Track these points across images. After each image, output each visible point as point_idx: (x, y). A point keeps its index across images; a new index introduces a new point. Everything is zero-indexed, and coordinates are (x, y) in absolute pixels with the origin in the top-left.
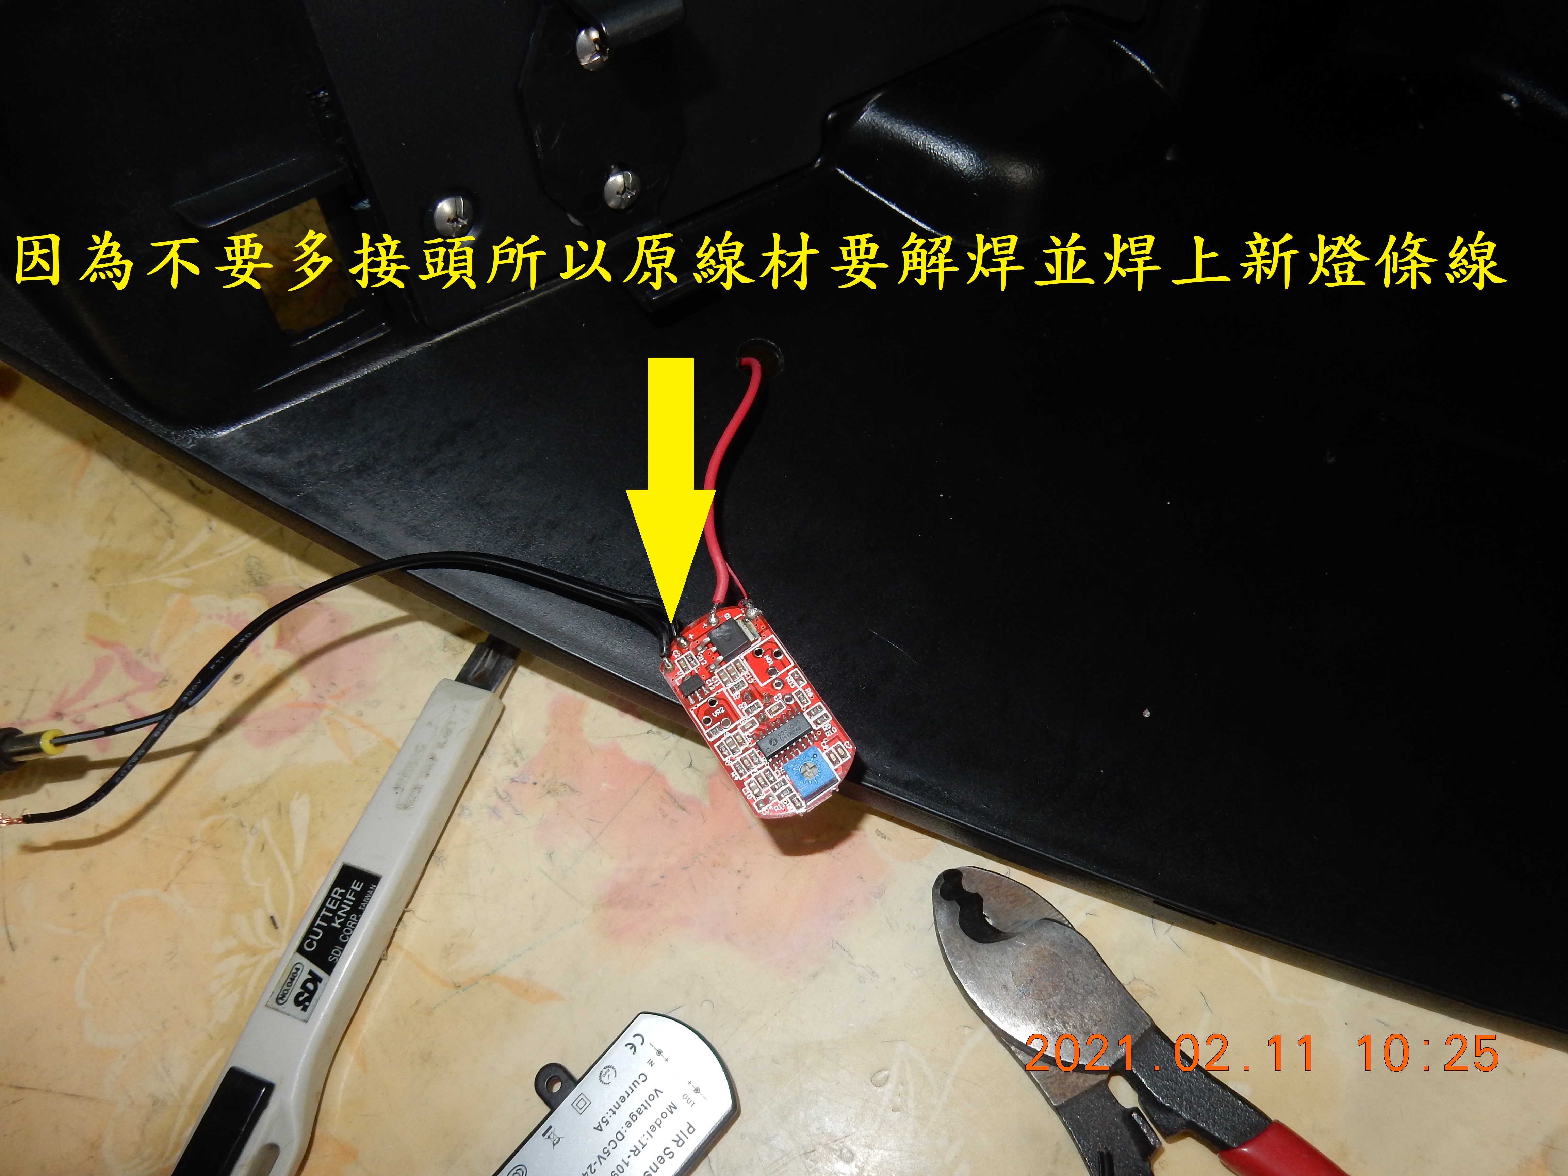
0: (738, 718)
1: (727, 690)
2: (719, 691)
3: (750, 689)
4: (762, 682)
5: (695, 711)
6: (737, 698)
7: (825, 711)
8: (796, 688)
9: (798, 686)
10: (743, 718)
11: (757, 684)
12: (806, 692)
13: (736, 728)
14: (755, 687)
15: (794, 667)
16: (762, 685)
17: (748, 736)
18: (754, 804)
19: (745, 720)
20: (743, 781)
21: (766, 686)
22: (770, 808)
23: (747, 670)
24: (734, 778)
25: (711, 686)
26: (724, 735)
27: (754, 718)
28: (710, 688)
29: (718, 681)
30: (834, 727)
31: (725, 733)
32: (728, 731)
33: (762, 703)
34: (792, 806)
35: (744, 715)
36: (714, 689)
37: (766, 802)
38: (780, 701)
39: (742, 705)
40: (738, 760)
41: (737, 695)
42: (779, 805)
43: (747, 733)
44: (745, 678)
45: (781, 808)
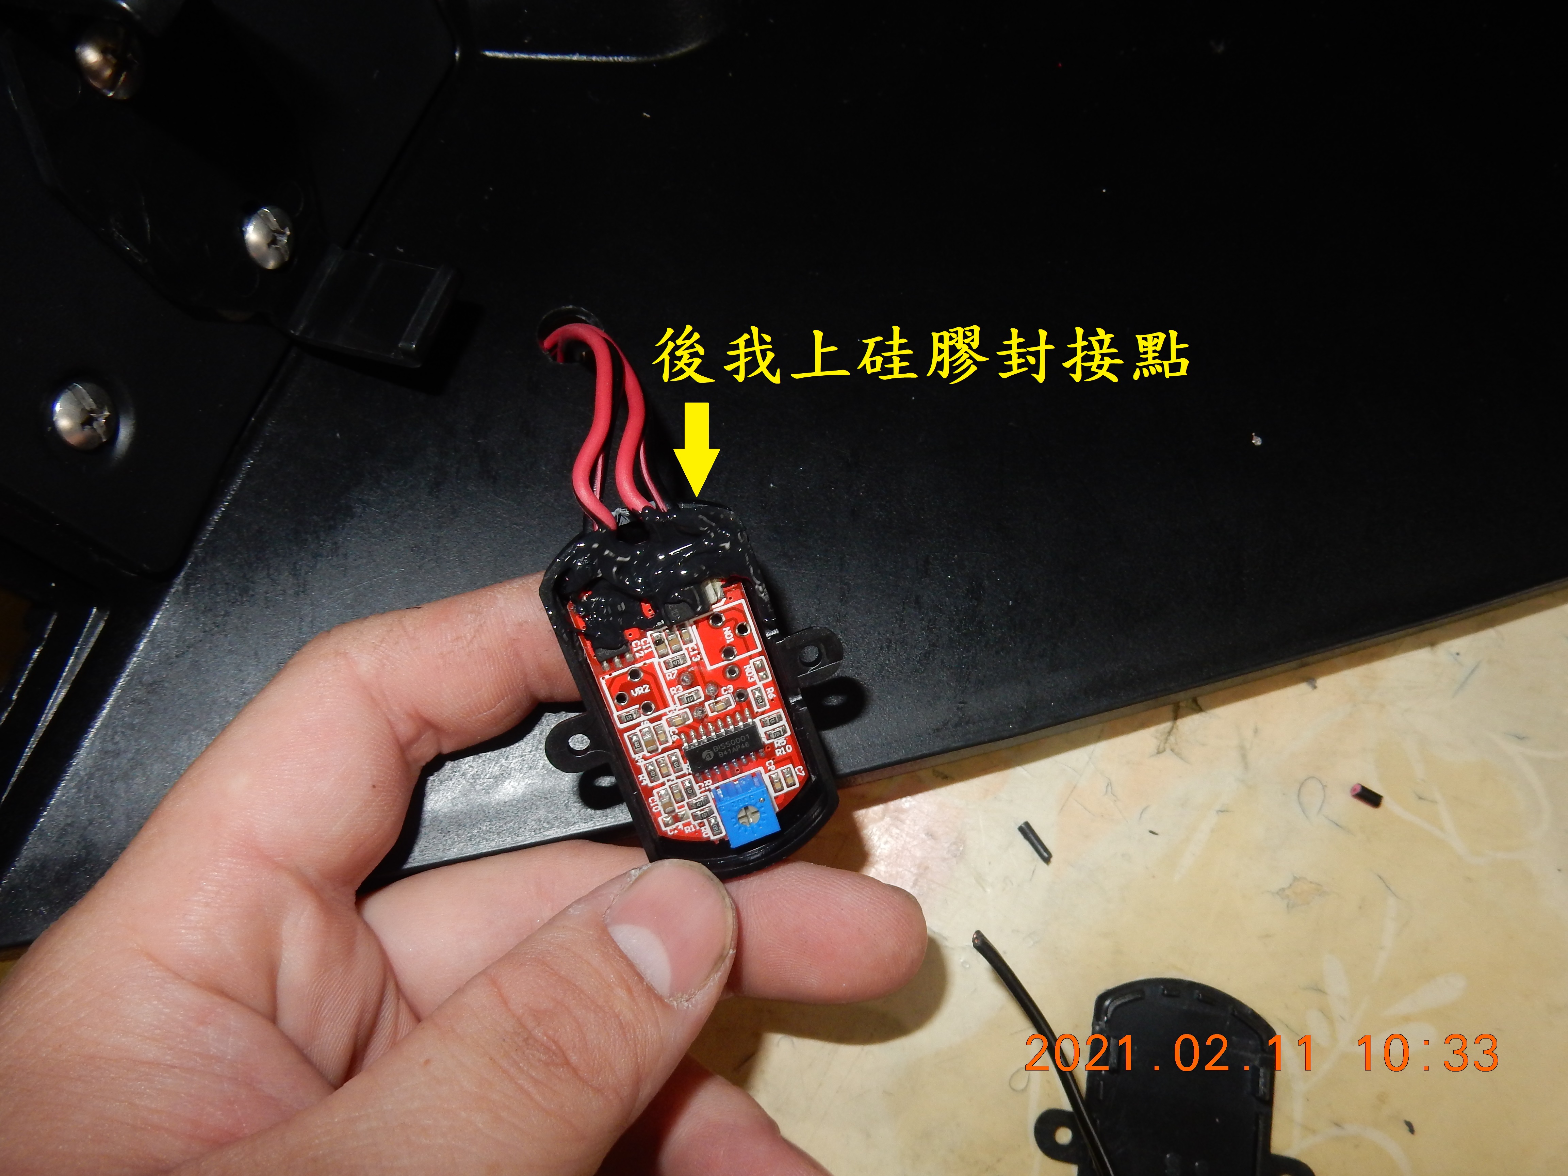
0: (666, 705)
1: (659, 664)
3: (692, 669)
4: (712, 663)
5: (607, 681)
6: (671, 677)
7: (784, 722)
8: (754, 683)
9: (758, 681)
10: (672, 707)
11: (704, 664)
12: (766, 692)
13: (659, 718)
14: (699, 668)
15: (760, 654)
16: (710, 668)
17: (674, 732)
18: (660, 819)
19: (675, 710)
20: (653, 788)
21: (715, 670)
22: (679, 828)
23: (695, 642)
24: (642, 782)
25: (638, 651)
26: (642, 723)
27: (687, 710)
28: (636, 654)
29: (650, 647)
30: (790, 746)
31: (644, 721)
32: (648, 720)
33: (704, 692)
34: (709, 830)
35: (675, 704)
36: (641, 657)
37: (677, 819)
38: (729, 696)
39: (675, 689)
40: (653, 760)
41: (672, 674)
42: (692, 826)
43: (674, 728)
44: (689, 652)
45: (693, 830)
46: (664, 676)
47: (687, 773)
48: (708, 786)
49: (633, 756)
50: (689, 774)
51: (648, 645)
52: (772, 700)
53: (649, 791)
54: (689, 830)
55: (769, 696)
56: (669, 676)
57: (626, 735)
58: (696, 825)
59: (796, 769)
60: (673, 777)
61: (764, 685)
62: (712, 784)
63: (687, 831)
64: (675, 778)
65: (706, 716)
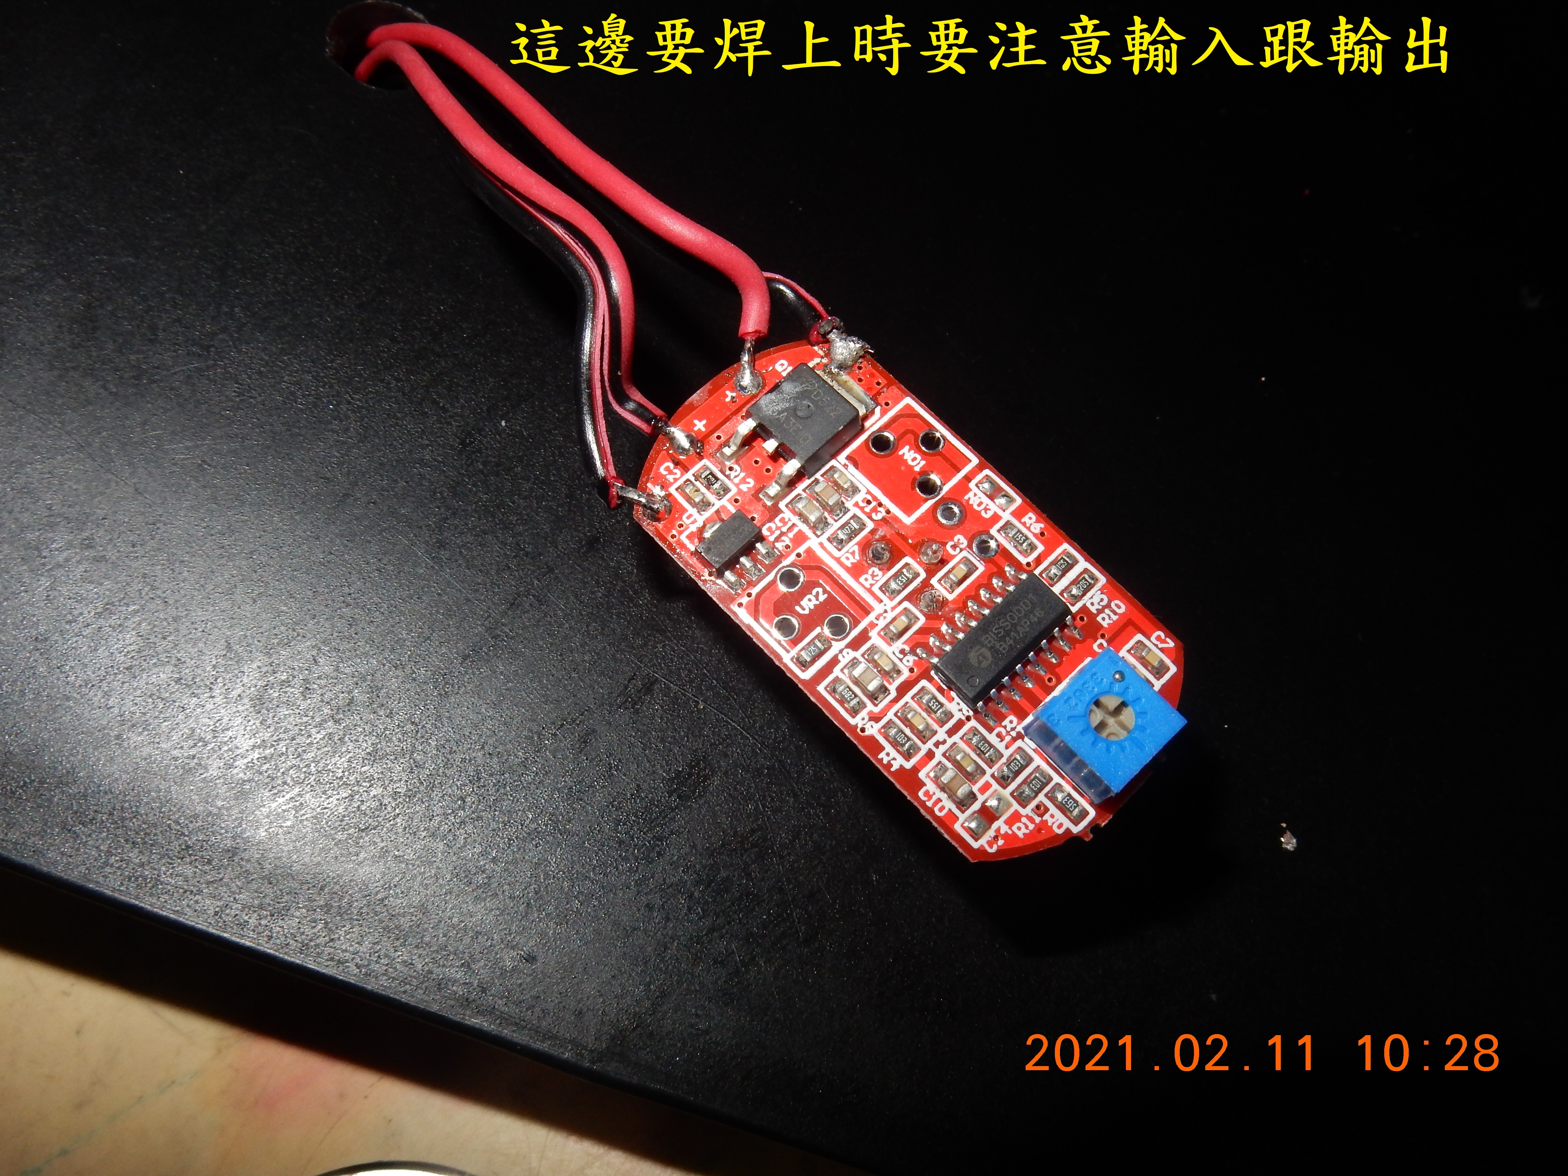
0: (866, 610)
1: (821, 544)
3: (880, 533)
4: (909, 512)
5: (746, 608)
6: (852, 560)
7: (1083, 564)
8: (996, 518)
9: (1000, 512)
10: (878, 608)
11: (896, 519)
12: (1024, 524)
13: (864, 637)
14: (892, 527)
15: (980, 468)
16: (908, 520)
17: (902, 652)
18: (957, 827)
19: (886, 611)
20: (916, 769)
21: (919, 520)
22: (1002, 832)
23: (864, 491)
24: (889, 765)
25: (777, 539)
26: (840, 657)
27: (906, 604)
28: (777, 544)
29: (794, 525)
30: (1117, 601)
31: (841, 651)
32: (847, 646)
33: (920, 563)
34: (1060, 817)
35: (881, 601)
36: (787, 546)
37: (988, 815)
38: (965, 554)
39: (868, 576)
40: (890, 715)
41: (851, 553)
42: (1024, 820)
43: (899, 644)
44: (862, 509)
45: (1031, 827)
46: (839, 562)
47: (964, 718)
48: (1013, 729)
49: (852, 721)
50: (968, 718)
51: (790, 524)
52: (1042, 534)
53: (911, 777)
54: (1024, 830)
55: (1032, 529)
56: (848, 558)
57: (821, 688)
58: (1031, 814)
59: (1153, 638)
60: (941, 735)
61: (1014, 514)
62: (1019, 724)
63: (1020, 834)
64: (946, 736)
65: (944, 602)
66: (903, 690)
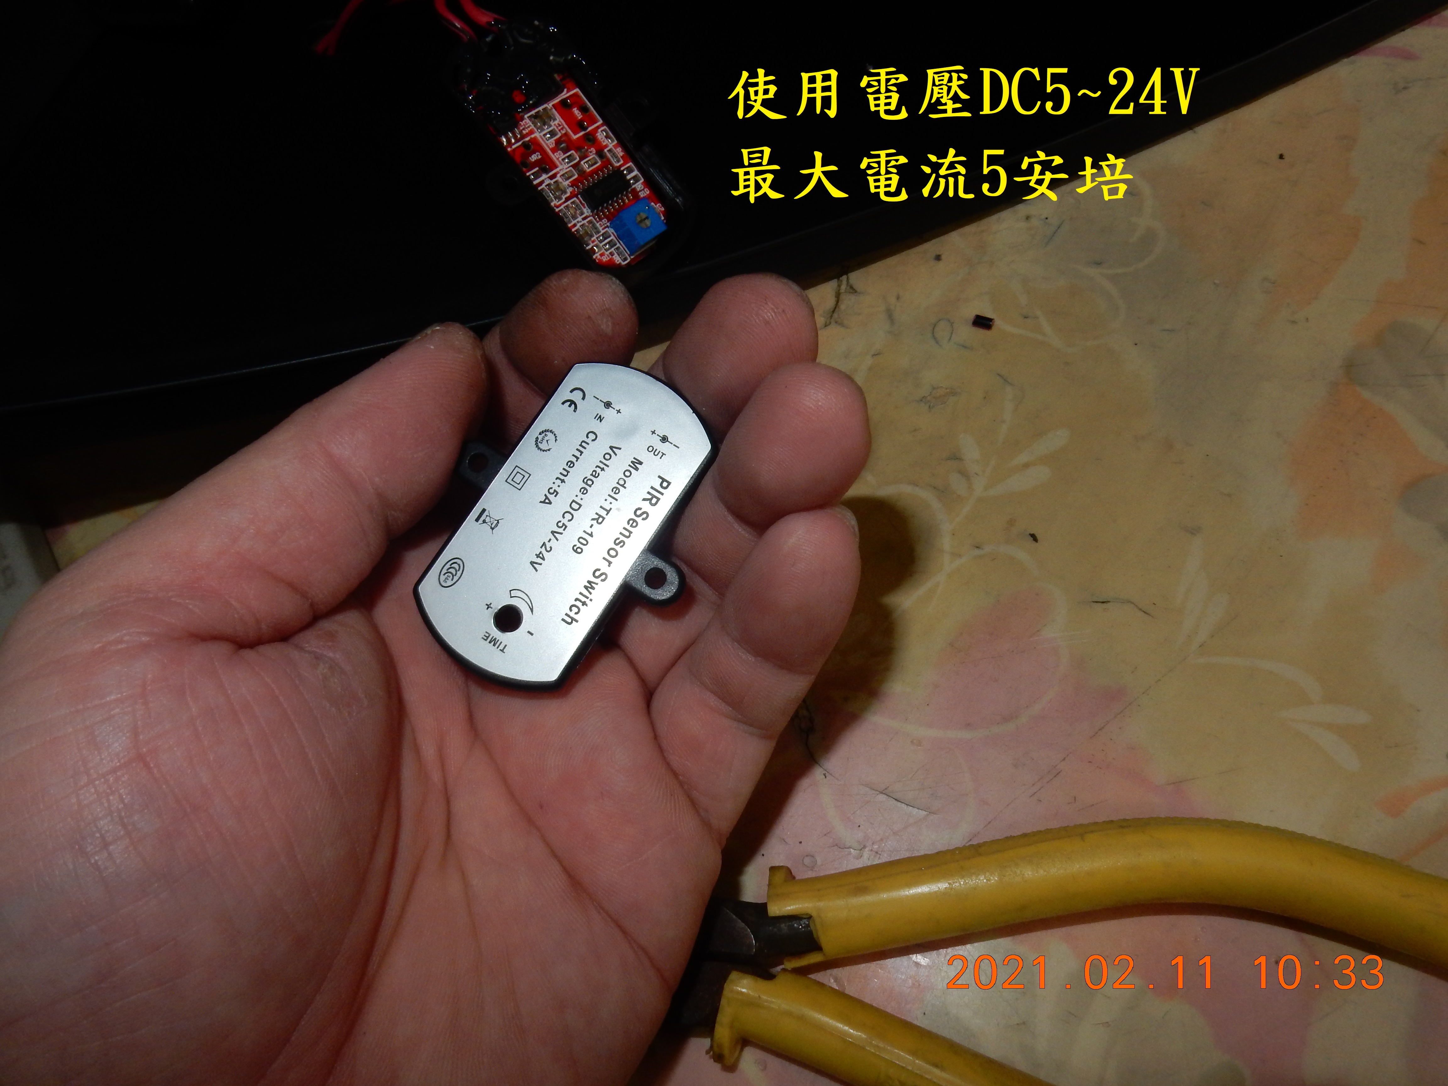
0: (556, 167)
1: (540, 136)
2: (533, 136)
3: (563, 139)
4: (575, 134)
5: (510, 152)
6: (552, 146)
7: (637, 172)
8: (606, 146)
9: (609, 144)
10: (560, 167)
11: (570, 135)
12: (617, 151)
13: (554, 176)
14: (568, 138)
15: (602, 125)
16: (575, 137)
17: (568, 185)
19: (563, 169)
20: (572, 228)
21: (578, 138)
22: (598, 257)
23: (558, 120)
25: (523, 129)
26: (545, 181)
27: (571, 168)
28: (523, 131)
29: (530, 125)
30: (647, 189)
31: (546, 179)
32: (548, 177)
33: (578, 154)
34: (618, 258)
35: (562, 164)
36: (527, 133)
38: (594, 156)
39: (558, 154)
40: (562, 207)
41: (551, 143)
42: (606, 256)
43: (567, 183)
44: (557, 127)
45: (608, 259)
46: (547, 144)
47: (588, 215)
48: (605, 223)
50: (590, 216)
51: (528, 125)
52: (623, 157)
54: (606, 259)
55: (620, 154)
56: (550, 145)
57: (540, 188)
58: (609, 254)
59: (657, 206)
60: (580, 219)
61: (613, 146)
62: (607, 222)
63: (604, 260)
64: (581, 220)
65: (585, 172)
66: (567, 199)
